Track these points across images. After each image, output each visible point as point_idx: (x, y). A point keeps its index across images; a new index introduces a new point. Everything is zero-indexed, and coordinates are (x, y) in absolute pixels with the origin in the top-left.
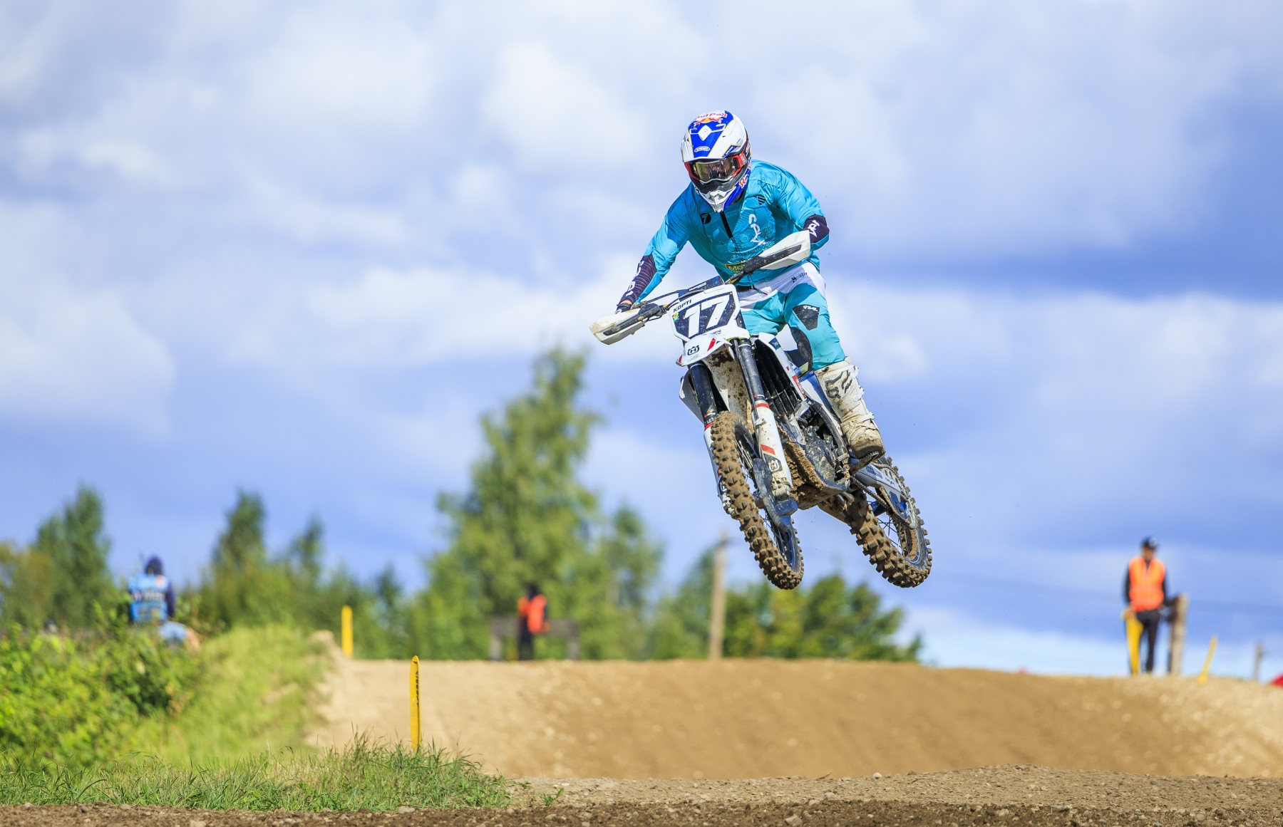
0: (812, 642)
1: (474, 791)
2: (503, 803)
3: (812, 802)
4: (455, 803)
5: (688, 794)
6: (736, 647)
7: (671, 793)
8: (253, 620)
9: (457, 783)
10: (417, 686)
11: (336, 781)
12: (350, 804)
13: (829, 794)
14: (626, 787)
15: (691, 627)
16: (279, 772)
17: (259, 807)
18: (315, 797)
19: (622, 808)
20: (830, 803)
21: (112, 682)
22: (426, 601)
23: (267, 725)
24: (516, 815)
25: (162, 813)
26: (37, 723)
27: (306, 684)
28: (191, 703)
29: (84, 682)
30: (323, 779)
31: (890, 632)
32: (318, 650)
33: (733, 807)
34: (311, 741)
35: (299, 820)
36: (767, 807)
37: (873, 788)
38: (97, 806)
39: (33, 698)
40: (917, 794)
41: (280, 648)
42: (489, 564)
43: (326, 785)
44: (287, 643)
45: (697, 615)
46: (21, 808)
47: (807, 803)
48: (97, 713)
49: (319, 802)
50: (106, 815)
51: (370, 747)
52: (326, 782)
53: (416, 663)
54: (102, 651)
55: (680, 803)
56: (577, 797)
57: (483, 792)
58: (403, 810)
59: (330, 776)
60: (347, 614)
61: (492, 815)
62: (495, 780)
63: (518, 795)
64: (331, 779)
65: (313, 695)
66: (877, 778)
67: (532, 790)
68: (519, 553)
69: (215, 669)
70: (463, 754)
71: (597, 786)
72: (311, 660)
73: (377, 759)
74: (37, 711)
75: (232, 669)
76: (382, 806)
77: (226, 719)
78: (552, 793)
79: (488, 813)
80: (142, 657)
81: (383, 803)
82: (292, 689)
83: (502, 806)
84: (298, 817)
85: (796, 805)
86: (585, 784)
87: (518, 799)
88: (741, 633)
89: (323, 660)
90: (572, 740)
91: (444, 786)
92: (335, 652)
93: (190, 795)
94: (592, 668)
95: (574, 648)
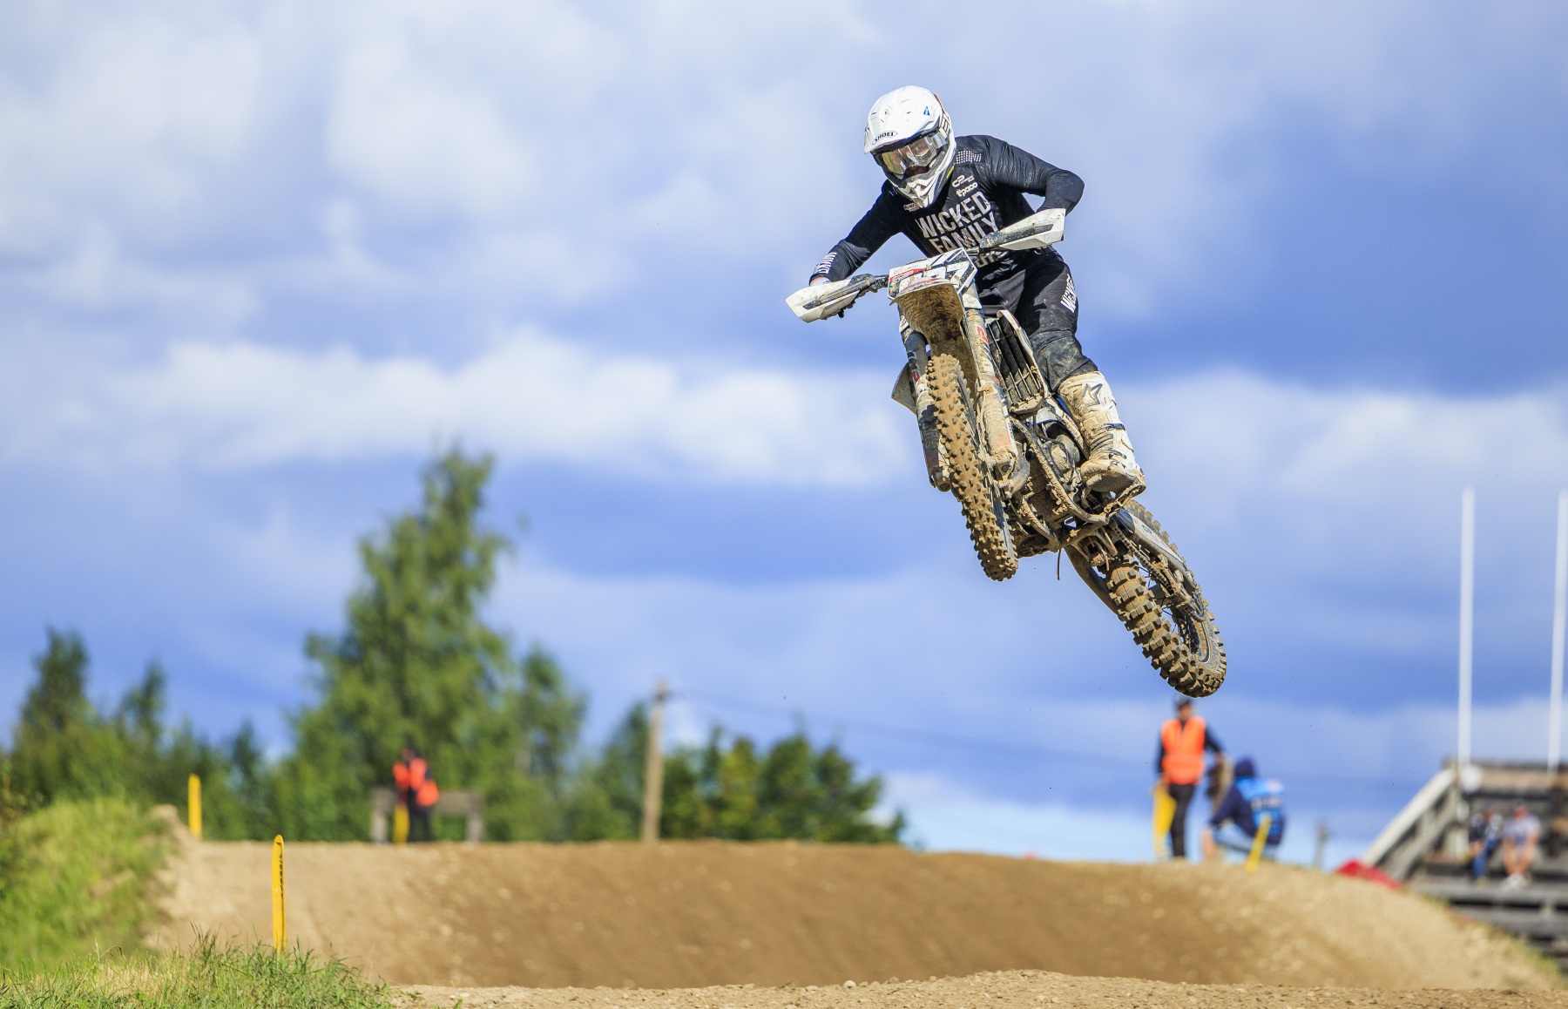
0: (770, 820)
1: (351, 1003)
6: (677, 827)
8: (79, 792)
9: (330, 993)
10: (281, 873)
15: (620, 804)
22: (292, 770)
23: (96, 923)
27: (144, 871)
31: (866, 809)
32: (159, 829)
34: (151, 942)
37: (844, 999)
41: (111, 827)
42: (370, 724)
44: (121, 820)
45: (630, 787)
52: (169, 992)
53: (279, 844)
60: (194, 784)
62: (378, 990)
65: (152, 885)
66: (849, 987)
68: (408, 710)
69: (31, 852)
72: (149, 841)
75: (52, 853)
77: (45, 916)
82: (127, 877)
88: (682, 809)
89: (165, 842)
90: (473, 941)
91: (314, 995)
92: (180, 832)
94: (497, 852)
95: (476, 826)
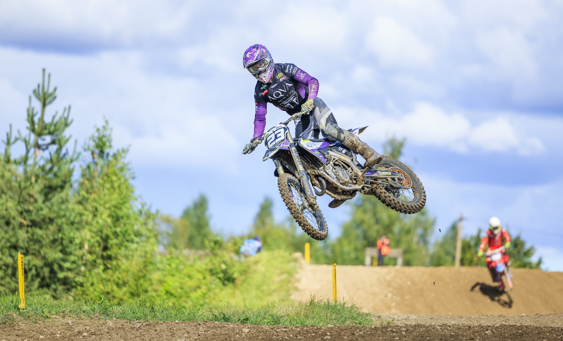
1: (358, 319)
2: (370, 324)
3: (496, 325)
4: (351, 323)
5: (445, 321)
6: (466, 262)
7: (438, 321)
9: (351, 315)
10: (335, 276)
11: (302, 313)
12: (308, 323)
13: (503, 322)
14: (421, 318)
15: (447, 253)
16: (279, 310)
17: (271, 324)
18: (293, 320)
19: (418, 326)
20: (503, 326)
21: (212, 272)
22: (340, 241)
23: (274, 291)
24: (375, 329)
25: (231, 325)
26: (182, 288)
27: (290, 274)
28: (244, 281)
29: (200, 272)
30: (297, 312)
31: (529, 257)
32: (296, 260)
33: (464, 327)
34: (292, 297)
35: (287, 329)
36: (477, 327)
37: (521, 320)
38: (205, 322)
39: (180, 278)
40: (539, 323)
41: (280, 260)
42: (365, 227)
43: (298, 315)
44: (283, 257)
45: (451, 249)
46: (174, 323)
47: (494, 326)
48: (206, 285)
49: (295, 322)
50: (209, 326)
51: (316, 300)
52: (298, 314)
53: (335, 266)
54: (208, 259)
55: (442, 325)
56: (400, 322)
57: (362, 319)
58: (329, 326)
59: (300, 312)
60: (307, 246)
61: (365, 329)
62: (367, 314)
63: (376, 321)
64: (300, 313)
65: (293, 279)
66: (523, 316)
67: (382, 319)
68: (378, 221)
69: (253, 267)
70: (354, 304)
71: (409, 317)
72: (292, 264)
73: (319, 305)
74: (182, 284)
75: (260, 268)
76: (321, 324)
77: (258, 288)
78: (390, 320)
79: (364, 328)
80: (224, 263)
81: (321, 323)
82: (284, 276)
83: (370, 325)
84: (286, 328)
85: (490, 326)
86: (404, 316)
87: (376, 322)
88: (468, 256)
89: (297, 265)
90: (399, 298)
91: (346, 316)
92: (302, 261)
93: (243, 318)
94: (407, 270)
95: (400, 261)
